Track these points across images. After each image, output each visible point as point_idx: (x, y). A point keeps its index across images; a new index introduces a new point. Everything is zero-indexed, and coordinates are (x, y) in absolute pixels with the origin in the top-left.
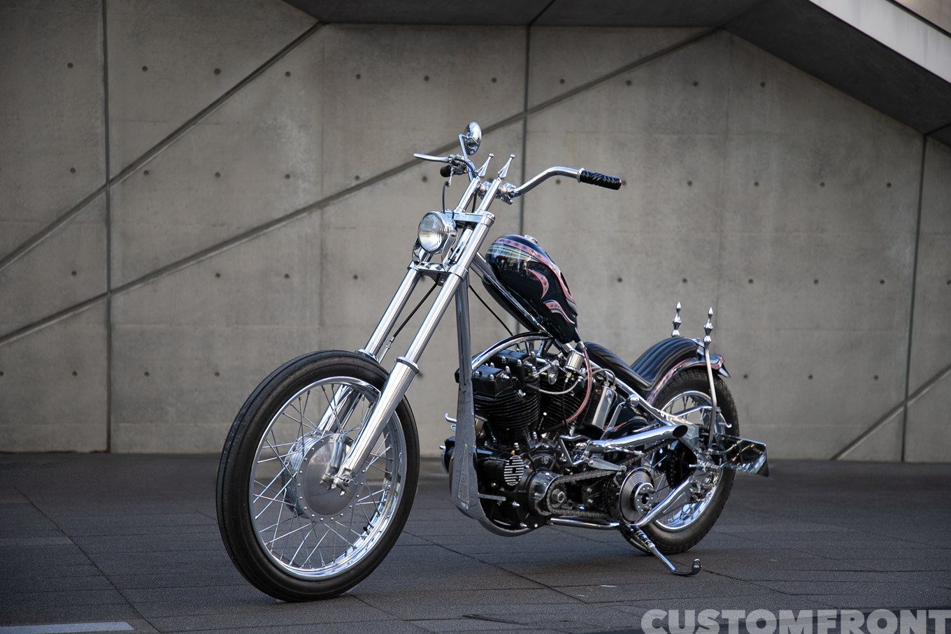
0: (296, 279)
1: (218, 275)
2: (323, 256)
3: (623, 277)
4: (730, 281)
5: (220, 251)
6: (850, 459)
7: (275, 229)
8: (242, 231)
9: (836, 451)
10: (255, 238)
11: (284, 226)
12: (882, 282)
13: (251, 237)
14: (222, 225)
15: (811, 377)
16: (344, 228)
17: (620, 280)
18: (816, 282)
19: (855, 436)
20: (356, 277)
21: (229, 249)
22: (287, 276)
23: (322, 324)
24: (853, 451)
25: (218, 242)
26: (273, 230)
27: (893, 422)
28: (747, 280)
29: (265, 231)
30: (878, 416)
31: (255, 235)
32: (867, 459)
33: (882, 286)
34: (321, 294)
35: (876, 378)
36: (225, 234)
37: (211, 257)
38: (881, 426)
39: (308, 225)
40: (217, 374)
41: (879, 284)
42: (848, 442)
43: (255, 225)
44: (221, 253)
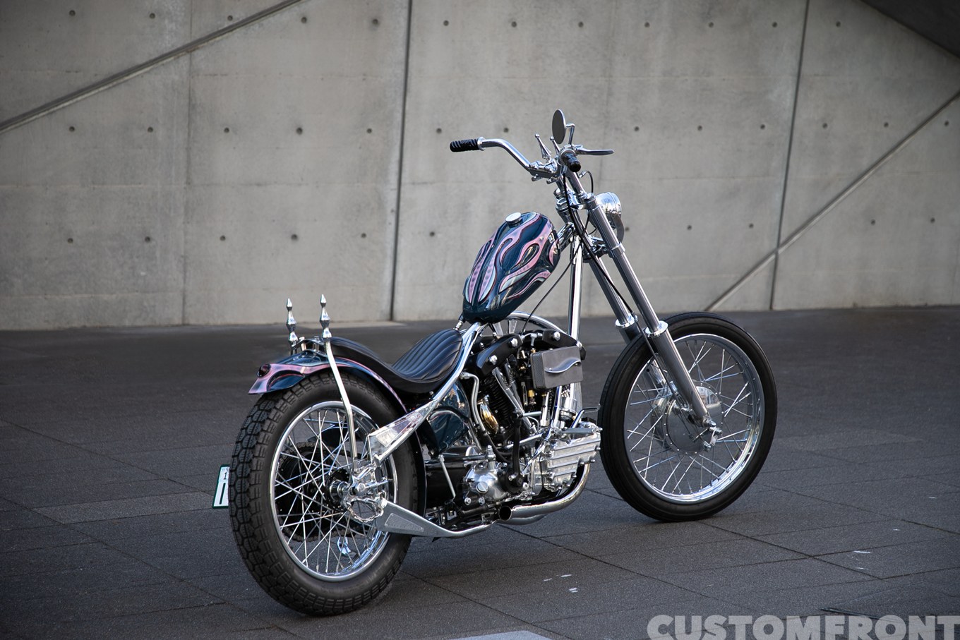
0: (160, 133)
1: (72, 129)
2: (192, 106)
3: (509, 127)
4: (617, 129)
5: (75, 100)
6: (722, 309)
7: (138, 75)
8: (99, 78)
9: (710, 302)
10: (114, 86)
11: (148, 72)
12: (763, 127)
13: (111, 85)
14: (77, 72)
15: (690, 228)
16: (215, 75)
17: (506, 130)
18: (700, 128)
19: (728, 287)
20: (227, 130)
21: (86, 98)
22: (150, 129)
23: (188, 183)
24: (726, 302)
25: (72, 91)
26: (135, 77)
27: (764, 270)
28: (633, 127)
29: (126, 78)
30: (751, 265)
31: (115, 83)
32: (738, 309)
33: (763, 131)
34: (188, 149)
35: (751, 226)
36: (81, 82)
37: (64, 108)
38: (752, 275)
39: (175, 71)
40: (70, 240)
41: (759, 129)
42: (721, 292)
43: (115, 71)
44: (74, 103)
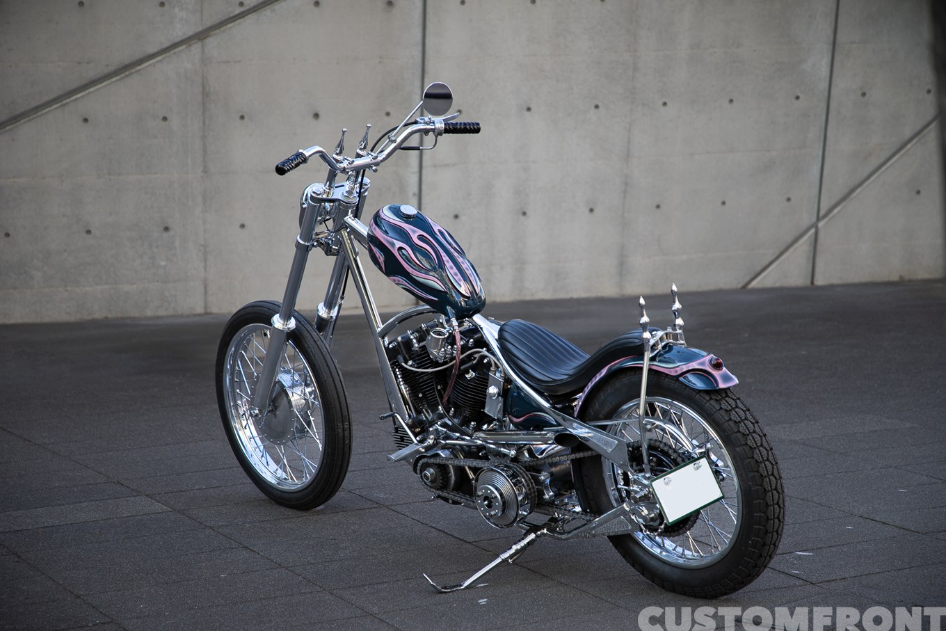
0: (175, 122)
1: (86, 120)
2: (205, 94)
3: (531, 106)
4: (644, 105)
5: (87, 91)
6: (760, 286)
7: (150, 65)
8: (111, 69)
9: (747, 279)
10: (126, 76)
11: (160, 61)
12: (798, 98)
13: (123, 75)
14: (88, 63)
15: (724, 203)
16: (228, 62)
17: (529, 109)
18: (731, 101)
19: (766, 263)
20: (242, 117)
21: (97, 90)
22: (165, 119)
23: (205, 171)
24: (764, 278)
25: (84, 82)
26: (147, 66)
27: (804, 245)
28: (661, 102)
29: (139, 68)
30: (790, 240)
31: (127, 73)
32: (778, 285)
33: (797, 102)
34: (204, 138)
35: (789, 199)
36: (92, 73)
37: (76, 99)
38: (791, 250)
39: (188, 59)
40: (89, 232)
41: (794, 100)
42: (759, 269)
43: (127, 62)
44: (87, 94)
